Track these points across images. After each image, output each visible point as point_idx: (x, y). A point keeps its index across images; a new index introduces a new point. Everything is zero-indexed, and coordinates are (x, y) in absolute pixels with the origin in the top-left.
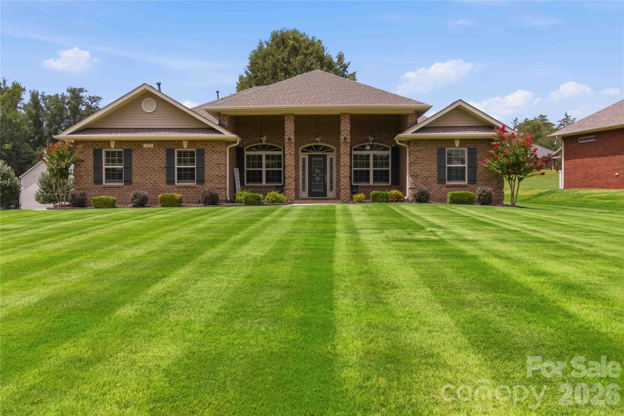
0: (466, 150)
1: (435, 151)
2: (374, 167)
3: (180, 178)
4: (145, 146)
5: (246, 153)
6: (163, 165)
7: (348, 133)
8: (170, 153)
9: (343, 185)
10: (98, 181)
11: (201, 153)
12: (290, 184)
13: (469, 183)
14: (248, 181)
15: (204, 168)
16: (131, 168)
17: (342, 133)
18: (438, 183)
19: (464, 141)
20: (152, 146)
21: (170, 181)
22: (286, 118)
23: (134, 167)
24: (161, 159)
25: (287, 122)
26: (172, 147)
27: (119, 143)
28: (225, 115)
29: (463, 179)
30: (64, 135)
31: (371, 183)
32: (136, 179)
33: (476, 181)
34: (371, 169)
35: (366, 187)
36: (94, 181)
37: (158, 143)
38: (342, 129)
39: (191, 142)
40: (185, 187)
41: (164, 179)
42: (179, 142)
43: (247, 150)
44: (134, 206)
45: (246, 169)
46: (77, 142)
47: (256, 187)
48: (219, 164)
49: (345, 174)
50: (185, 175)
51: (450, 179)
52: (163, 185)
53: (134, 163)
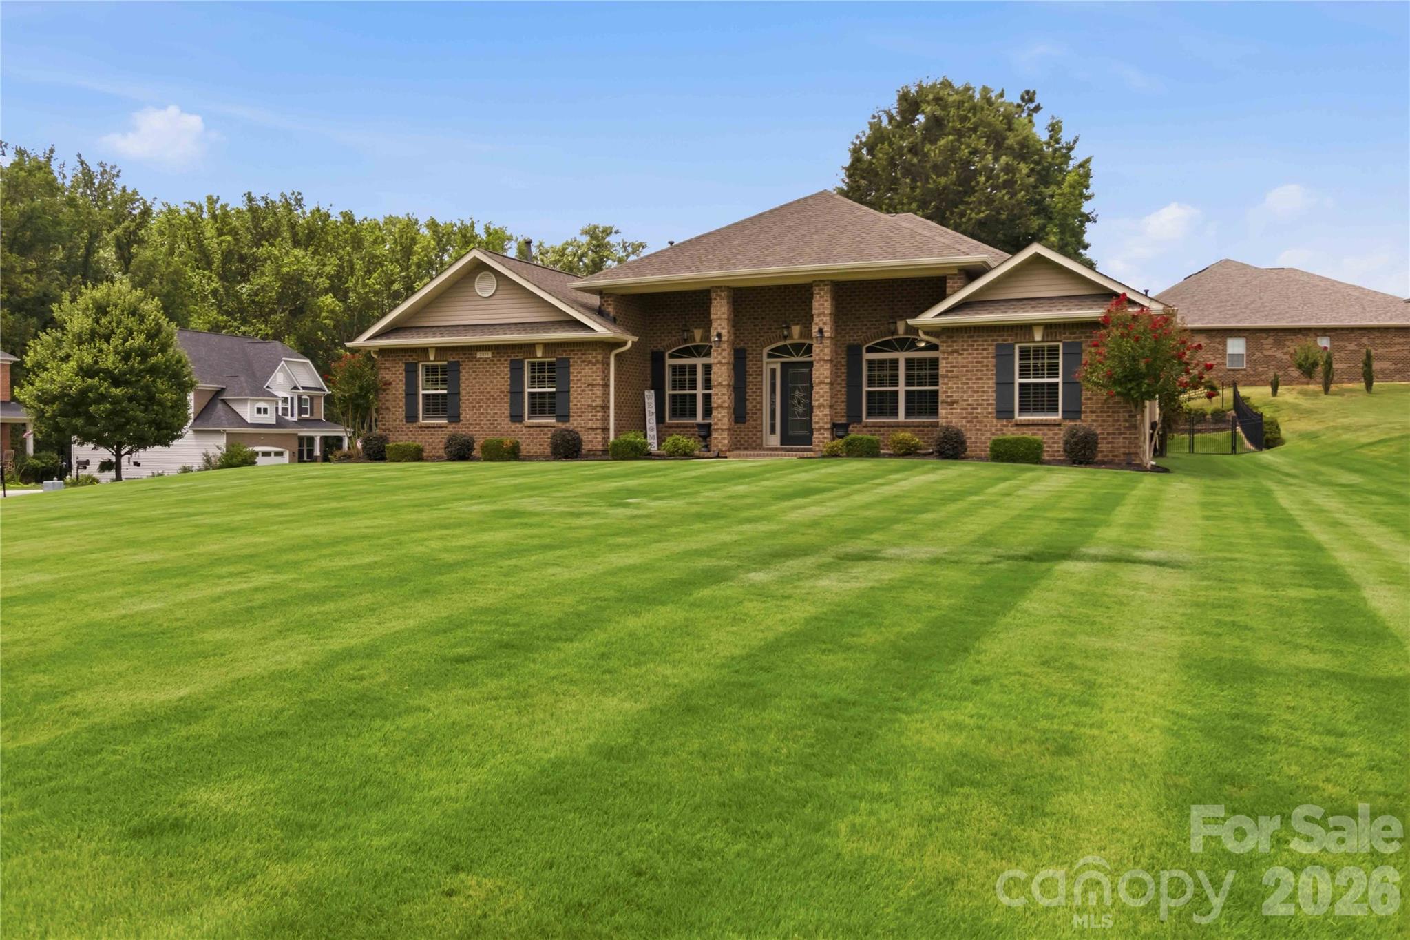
0: (1061, 345)
1: (992, 350)
2: (907, 384)
3: (533, 411)
4: (479, 355)
5: (669, 362)
6: (506, 387)
7: (827, 319)
8: (516, 368)
9: (818, 423)
10: (411, 417)
11: (564, 365)
12: (719, 420)
13: (1064, 418)
14: (674, 415)
15: (569, 392)
16: (459, 393)
17: (816, 320)
18: (998, 418)
19: (1051, 328)
20: (489, 355)
21: (516, 417)
22: (714, 295)
23: (463, 393)
24: (501, 378)
25: (714, 303)
26: (520, 356)
27: (441, 350)
28: (610, 295)
29: (1054, 409)
30: (360, 341)
31: (902, 417)
32: (466, 413)
33: (1080, 412)
34: (902, 388)
35: (889, 426)
36: (407, 417)
37: (498, 349)
38: (815, 311)
39: (549, 346)
40: (539, 426)
41: (507, 413)
42: (530, 347)
43: (672, 356)
44: (450, 460)
45: (669, 392)
46: (383, 351)
47: (685, 426)
48: (593, 385)
49: (821, 400)
50: (541, 405)
51: (1024, 409)
52: (505, 424)
53: (463, 386)
